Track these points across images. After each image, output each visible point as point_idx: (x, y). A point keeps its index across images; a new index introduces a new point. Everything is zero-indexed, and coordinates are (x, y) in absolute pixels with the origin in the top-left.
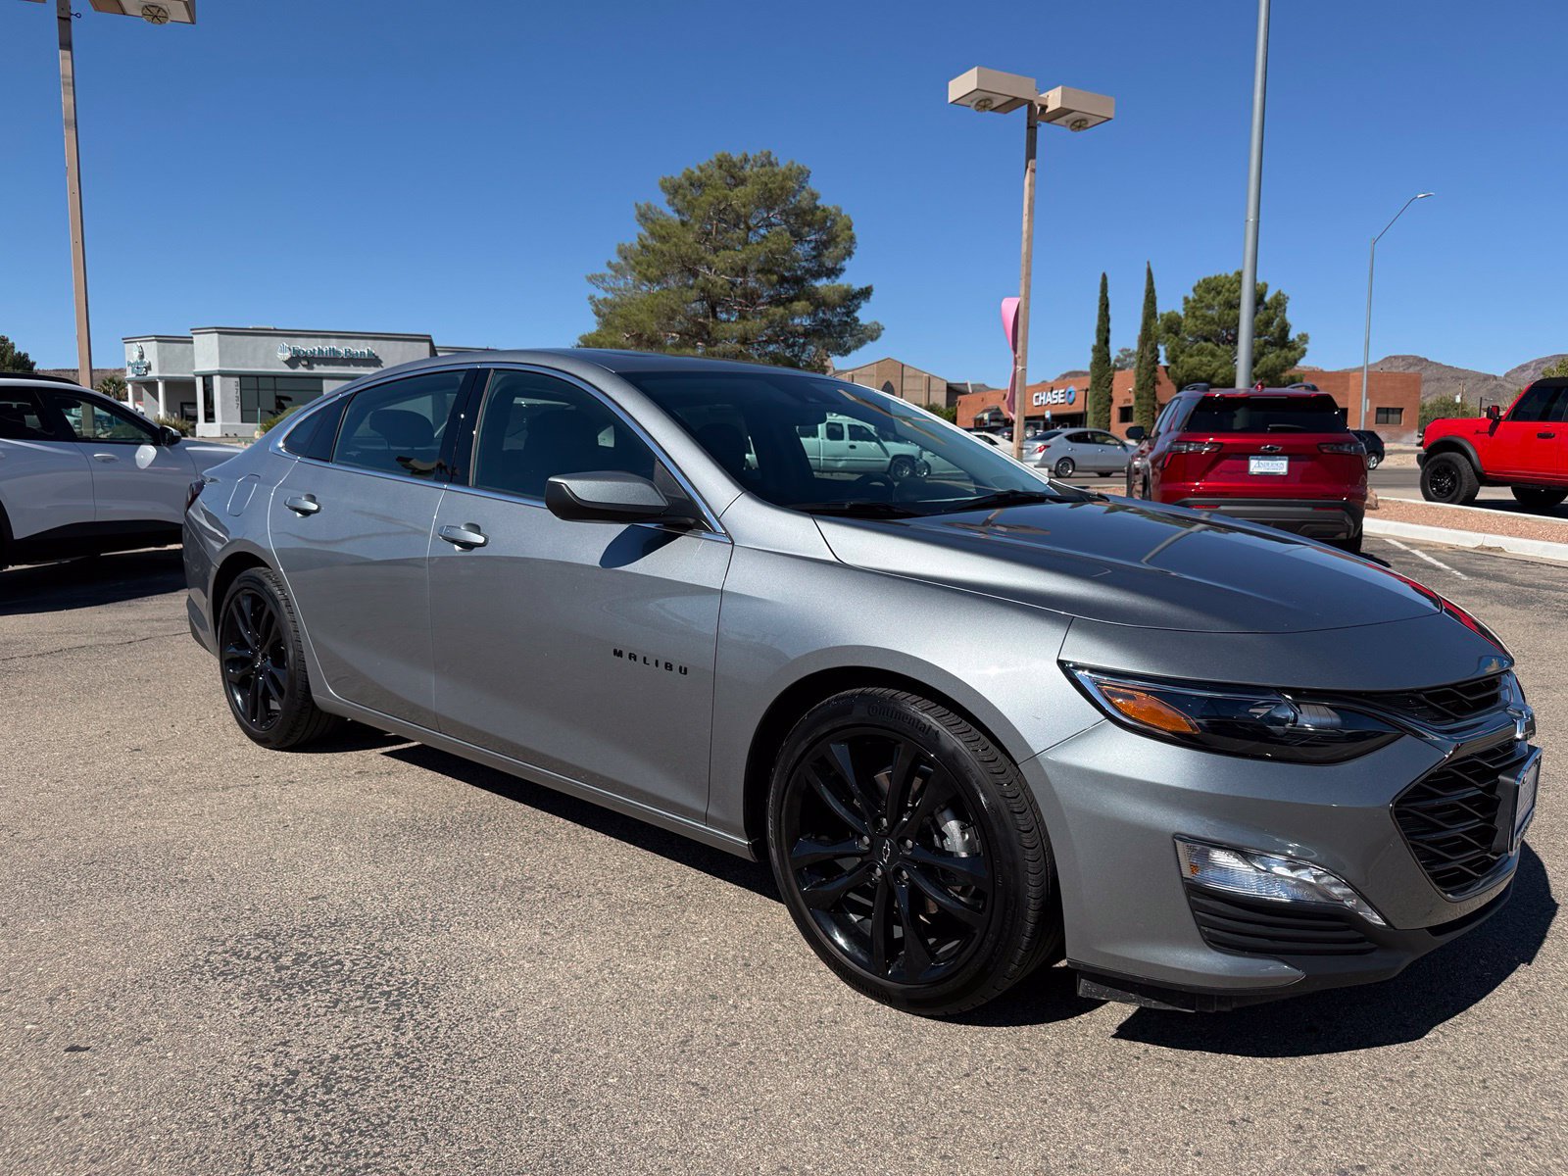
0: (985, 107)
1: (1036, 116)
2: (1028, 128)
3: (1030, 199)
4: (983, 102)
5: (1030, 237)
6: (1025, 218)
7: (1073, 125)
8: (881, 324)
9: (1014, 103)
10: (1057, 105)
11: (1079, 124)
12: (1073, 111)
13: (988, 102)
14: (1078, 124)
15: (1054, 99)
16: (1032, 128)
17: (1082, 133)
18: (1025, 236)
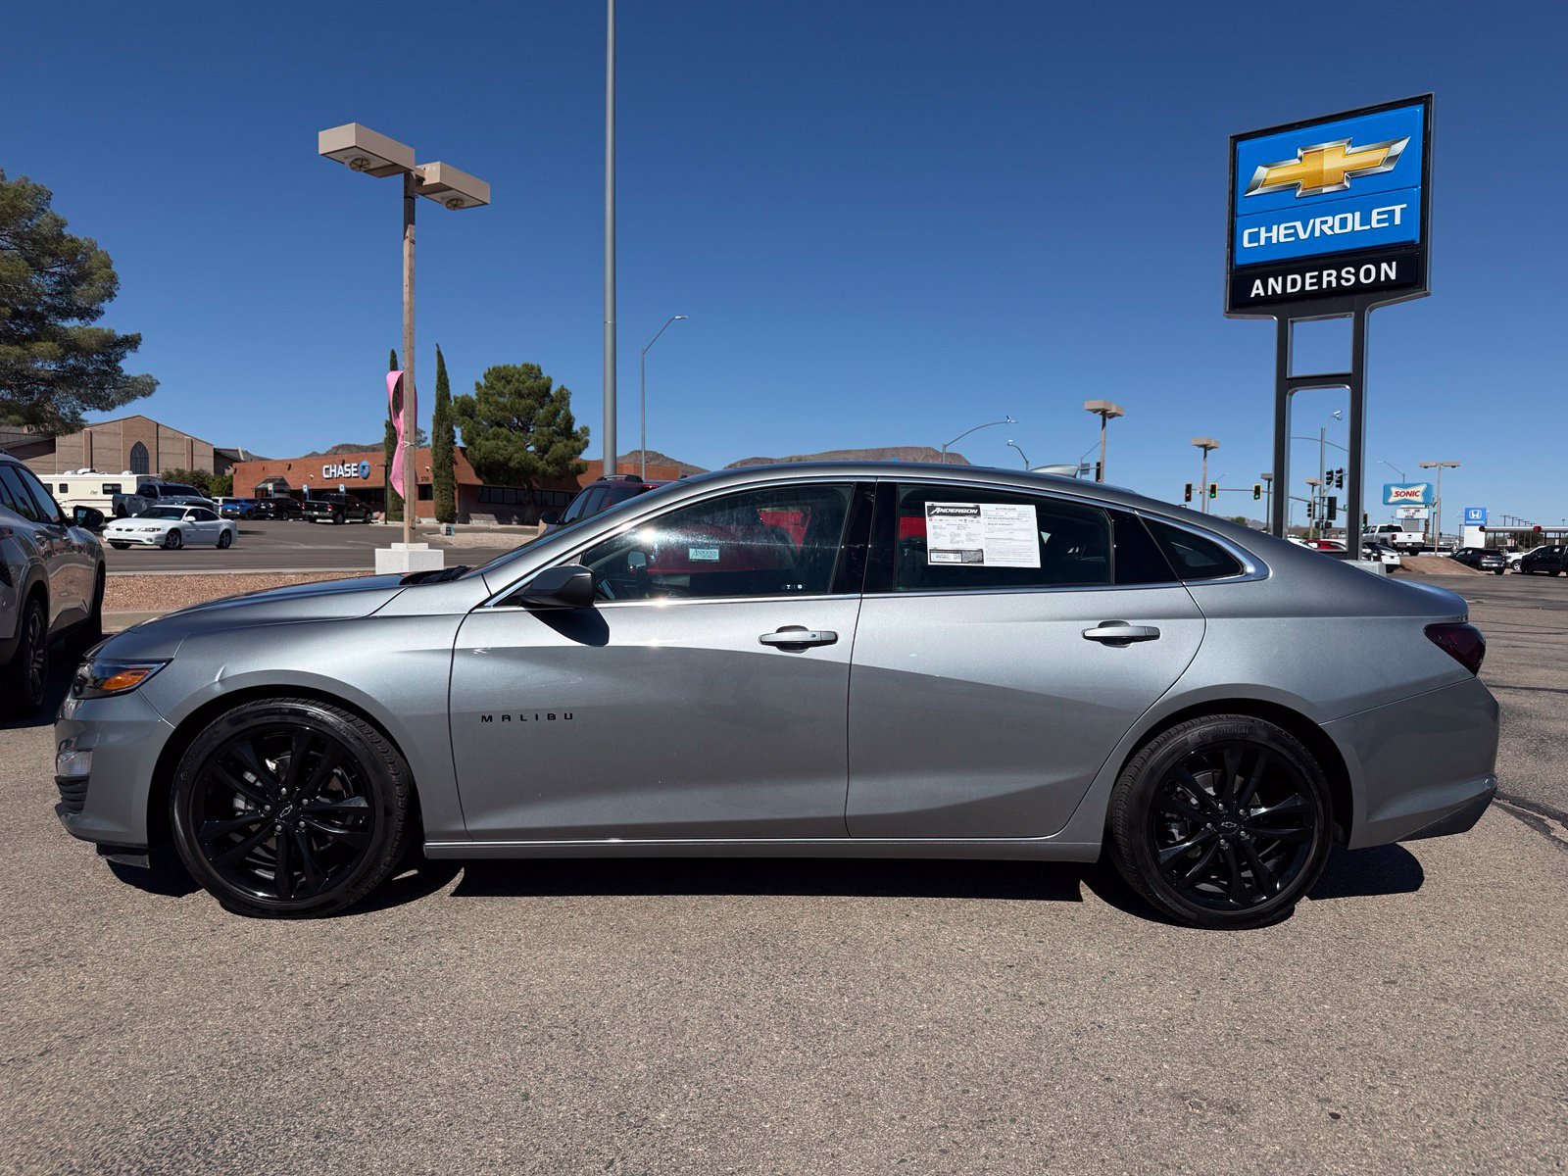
0: (361, 166)
1: (413, 186)
2: (405, 197)
3: (411, 270)
4: (359, 161)
5: (411, 310)
6: (406, 290)
7: (449, 202)
8: (154, 377)
9: (392, 168)
10: (436, 180)
11: (456, 203)
12: (452, 189)
13: (365, 163)
14: (454, 202)
15: (432, 173)
16: (409, 199)
17: (458, 211)
18: (406, 307)
